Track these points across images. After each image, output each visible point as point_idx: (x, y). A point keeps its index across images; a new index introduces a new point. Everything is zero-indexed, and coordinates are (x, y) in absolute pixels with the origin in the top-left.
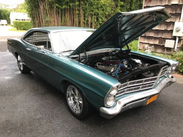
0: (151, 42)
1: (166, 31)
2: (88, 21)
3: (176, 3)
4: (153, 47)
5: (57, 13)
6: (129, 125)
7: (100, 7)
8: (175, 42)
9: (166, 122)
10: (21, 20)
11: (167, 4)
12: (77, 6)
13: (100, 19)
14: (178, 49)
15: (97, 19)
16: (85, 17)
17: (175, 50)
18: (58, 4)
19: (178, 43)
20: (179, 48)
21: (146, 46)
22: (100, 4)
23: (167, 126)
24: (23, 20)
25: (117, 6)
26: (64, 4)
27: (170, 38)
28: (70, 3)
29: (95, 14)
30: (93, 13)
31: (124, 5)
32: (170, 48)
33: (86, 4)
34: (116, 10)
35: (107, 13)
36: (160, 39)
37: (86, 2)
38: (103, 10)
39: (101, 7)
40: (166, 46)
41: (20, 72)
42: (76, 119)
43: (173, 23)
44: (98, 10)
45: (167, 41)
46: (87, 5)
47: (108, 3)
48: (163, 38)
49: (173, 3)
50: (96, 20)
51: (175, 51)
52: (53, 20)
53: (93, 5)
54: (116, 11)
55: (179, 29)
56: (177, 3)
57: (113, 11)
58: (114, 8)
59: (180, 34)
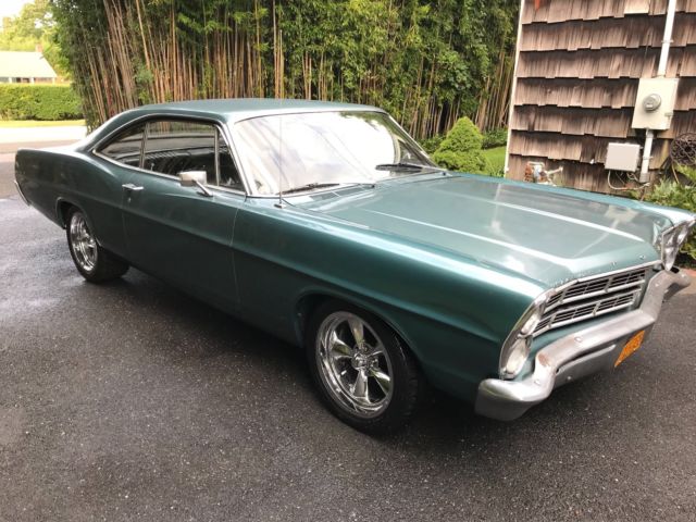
0: (555, 153)
1: (606, 112)
2: (301, 80)
3: (643, 9)
4: (561, 169)
5: (181, 49)
6: (558, 445)
7: (346, 28)
8: (642, 152)
9: (675, 426)
10: (10, 80)
11: (607, 13)
12: (258, 24)
13: (348, 73)
14: (653, 174)
15: (337, 71)
16: (291, 66)
17: (642, 180)
18: (186, 15)
19: (651, 154)
20: (656, 170)
21: (538, 167)
22: (348, 15)
23: (682, 436)
24: (18, 80)
25: (407, 23)
26: (208, 17)
27: (621, 136)
28: (231, 10)
29: (328, 54)
30: (321, 49)
31: (434, 18)
32: (625, 172)
33: (293, 17)
34: (404, 38)
35: (373, 50)
36: (588, 139)
37: (292, 7)
38: (358, 39)
39: (352, 26)
40: (608, 166)
41: (80, 280)
42: (361, 436)
43: (633, 83)
44: (340, 37)
45: (612, 145)
46: (299, 18)
47: (377, 12)
48: (599, 137)
49: (630, 9)
50: (331, 77)
51: (641, 184)
52: (167, 78)
53: (318, 19)
54: (403, 43)
55: (656, 105)
56: (646, 11)
57: (392, 44)
58: (398, 30)
59: (661, 121)
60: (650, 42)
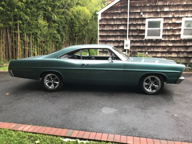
1: (118, 47)
13: (38, 39)
15: (35, 38)
29: (33, 34)
44: (36, 30)
49: (120, 28)
53: (30, 25)
55: (128, 45)
56: (123, 29)
59: (128, 48)
60: (124, 34)
